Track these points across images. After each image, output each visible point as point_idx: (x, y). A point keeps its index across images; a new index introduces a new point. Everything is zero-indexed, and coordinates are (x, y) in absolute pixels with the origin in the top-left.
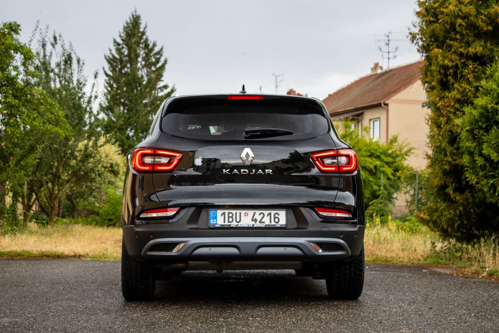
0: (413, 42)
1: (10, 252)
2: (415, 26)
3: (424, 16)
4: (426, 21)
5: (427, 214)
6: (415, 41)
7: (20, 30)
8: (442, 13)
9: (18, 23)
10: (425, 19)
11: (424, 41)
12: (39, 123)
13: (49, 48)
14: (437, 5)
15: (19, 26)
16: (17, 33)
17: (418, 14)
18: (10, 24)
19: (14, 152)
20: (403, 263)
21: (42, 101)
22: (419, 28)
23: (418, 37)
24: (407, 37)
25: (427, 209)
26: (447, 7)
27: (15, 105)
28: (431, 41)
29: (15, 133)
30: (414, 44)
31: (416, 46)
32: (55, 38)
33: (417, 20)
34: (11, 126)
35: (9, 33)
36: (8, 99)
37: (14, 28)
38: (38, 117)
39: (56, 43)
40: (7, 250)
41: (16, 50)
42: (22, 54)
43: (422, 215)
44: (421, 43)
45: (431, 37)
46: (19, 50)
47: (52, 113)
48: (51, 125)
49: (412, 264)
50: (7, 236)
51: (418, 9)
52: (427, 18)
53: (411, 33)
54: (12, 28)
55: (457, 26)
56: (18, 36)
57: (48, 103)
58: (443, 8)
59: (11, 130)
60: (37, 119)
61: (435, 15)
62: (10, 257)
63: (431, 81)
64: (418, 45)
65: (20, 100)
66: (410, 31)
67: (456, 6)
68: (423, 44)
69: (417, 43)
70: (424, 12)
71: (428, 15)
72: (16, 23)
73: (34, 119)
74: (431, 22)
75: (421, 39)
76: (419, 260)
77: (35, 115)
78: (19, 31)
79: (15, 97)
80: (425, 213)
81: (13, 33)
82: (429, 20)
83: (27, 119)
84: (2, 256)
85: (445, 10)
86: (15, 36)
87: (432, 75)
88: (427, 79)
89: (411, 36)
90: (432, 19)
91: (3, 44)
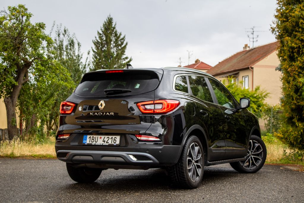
0: (273, 33)
1: (39, 155)
2: (274, 23)
4: (281, 21)
5: (282, 134)
6: (274, 33)
7: (45, 27)
8: (291, 16)
9: (44, 23)
10: (280, 19)
11: (279, 32)
12: (56, 80)
13: (61, 36)
14: (287, 11)
15: (44, 24)
16: (43, 29)
17: (276, 16)
18: (40, 24)
19: (42, 97)
20: (268, 163)
21: (57, 68)
22: (276, 25)
23: (276, 30)
24: (270, 30)
25: (282, 131)
26: (294, 13)
27: (42, 70)
28: (284, 32)
29: (42, 86)
30: (273, 34)
31: (275, 35)
32: (65, 31)
33: (276, 20)
34: (40, 82)
35: (39, 29)
36: (38, 67)
37: (42, 26)
38: (55, 77)
39: (66, 34)
40: (38, 154)
41: (43, 39)
42: (46, 41)
43: (279, 135)
44: (277, 34)
45: (284, 30)
46: (44, 39)
47: (63, 74)
48: (62, 81)
49: (273, 163)
50: (37, 145)
51: (276, 14)
52: (282, 19)
53: (272, 28)
55: (300, 24)
56: (44, 31)
57: (61, 68)
58: (292, 13)
59: (40, 84)
60: (54, 78)
61: (287, 17)
62: (39, 158)
63: (284, 56)
64: (276, 35)
65: (45, 67)
66: (271, 26)
67: (299, 12)
68: (279, 34)
69: (276, 33)
70: (280, 15)
71: (282, 17)
72: (43, 23)
73: (53, 78)
74: (284, 21)
75: (278, 31)
76: (277, 161)
77: (54, 76)
78: (45, 28)
79: (42, 65)
80: (280, 134)
81: (41, 29)
82: (283, 20)
83: (49, 78)
84: (35, 158)
85: (293, 14)
86: (42, 30)
87: (284, 52)
88: (281, 55)
89: (272, 29)
90: (284, 20)
91: (35, 35)
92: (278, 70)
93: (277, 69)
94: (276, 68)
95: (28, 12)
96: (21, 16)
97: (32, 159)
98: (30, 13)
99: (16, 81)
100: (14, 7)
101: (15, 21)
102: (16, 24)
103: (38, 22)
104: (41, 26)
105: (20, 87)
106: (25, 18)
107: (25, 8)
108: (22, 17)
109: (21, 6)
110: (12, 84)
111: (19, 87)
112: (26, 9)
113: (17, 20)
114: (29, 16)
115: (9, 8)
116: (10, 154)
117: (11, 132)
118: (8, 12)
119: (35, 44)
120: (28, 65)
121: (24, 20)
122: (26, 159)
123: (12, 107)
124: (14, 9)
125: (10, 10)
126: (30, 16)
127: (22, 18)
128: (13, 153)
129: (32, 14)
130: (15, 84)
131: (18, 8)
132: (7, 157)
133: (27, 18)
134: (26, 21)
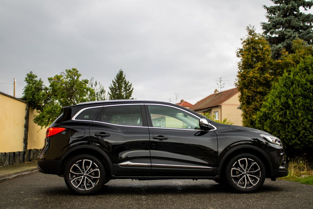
3: (240, 77)
4: (241, 79)
7: (88, 82)
8: (247, 76)
9: (88, 80)
10: (241, 78)
13: (94, 86)
14: (245, 73)
17: (238, 76)
18: (85, 80)
22: (238, 81)
23: (238, 84)
26: (249, 74)
28: (243, 86)
32: (96, 83)
33: (238, 78)
35: (84, 83)
39: (96, 85)
42: (90, 91)
45: (243, 85)
46: (88, 90)
53: (235, 83)
55: (253, 81)
56: (88, 85)
58: (248, 74)
61: (244, 77)
67: (252, 74)
70: (240, 76)
74: (243, 79)
85: (248, 75)
86: (86, 84)
88: (242, 100)
90: (243, 78)
92: (239, 109)
94: (238, 107)
95: (79, 73)
96: (74, 76)
101: (70, 78)
102: (70, 80)
103: (84, 79)
104: (86, 82)
106: (76, 77)
108: (75, 76)
109: (74, 69)
112: (78, 71)
115: (66, 70)
118: (66, 73)
124: (70, 71)
125: (67, 72)
126: (80, 76)
129: (81, 74)
131: (72, 70)
134: (77, 79)
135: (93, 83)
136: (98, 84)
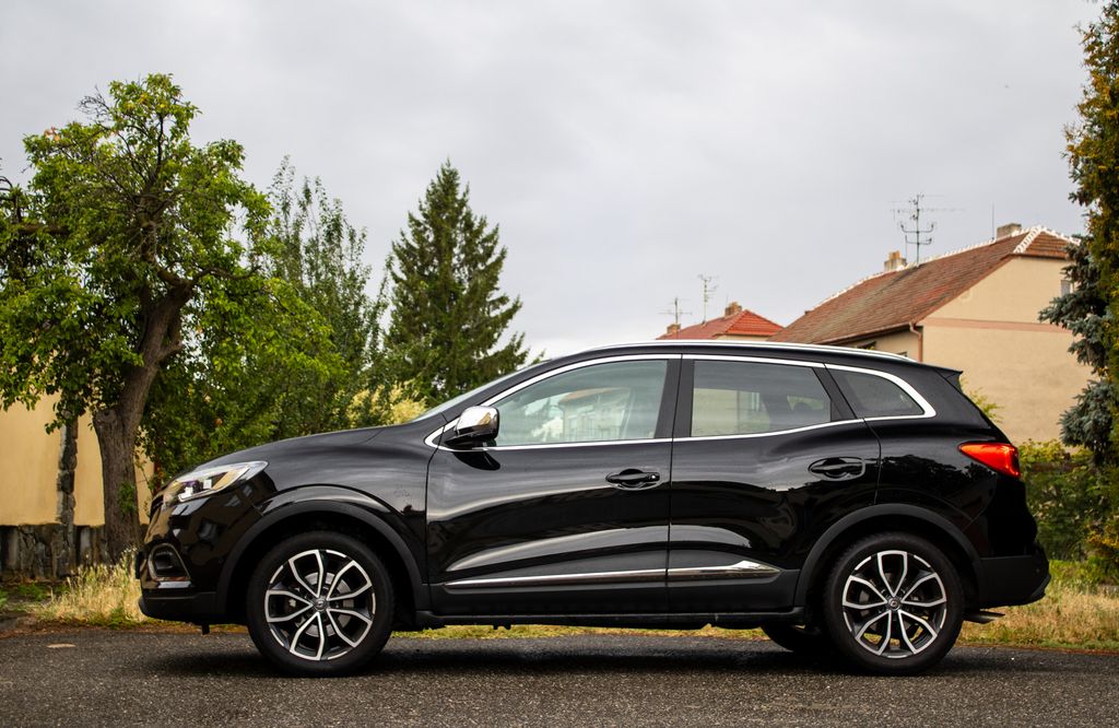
7: (243, 158)
9: (238, 143)
12: (278, 350)
13: (295, 209)
15: (239, 148)
16: (237, 164)
18: (223, 145)
19: (228, 409)
21: (285, 305)
24: (1064, 155)
27: (230, 311)
29: (230, 369)
32: (307, 193)
34: (222, 355)
35: (220, 165)
36: (216, 301)
38: (276, 337)
39: (309, 201)
41: (234, 198)
42: (245, 205)
46: (239, 198)
47: (304, 329)
48: (302, 353)
53: (1071, 148)
54: (227, 154)
56: (238, 171)
57: (297, 308)
59: (222, 362)
60: (274, 342)
65: (240, 303)
72: (234, 142)
73: (269, 341)
77: (272, 334)
78: (240, 160)
79: (231, 296)
80: (1112, 536)
81: (227, 163)
83: (254, 341)
86: (231, 171)
89: (1071, 154)
91: (208, 185)
92: (1048, 321)
93: (1044, 315)
94: (1042, 313)
95: (182, 100)
96: (154, 115)
97: (190, 634)
98: (188, 104)
99: (138, 350)
100: (133, 83)
101: (134, 132)
102: (139, 142)
103: (218, 138)
104: (230, 153)
105: (152, 372)
106: (170, 122)
107: (170, 85)
108: (161, 117)
109: (158, 81)
110: (123, 360)
111: (146, 371)
112: (175, 91)
113: (141, 131)
114: (184, 116)
115: (116, 86)
116: (112, 616)
117: (118, 537)
118: (111, 102)
119: (204, 217)
120: (181, 292)
121: (168, 134)
122: (168, 633)
123: (122, 445)
124: (132, 90)
125: (117, 97)
126: (190, 116)
127: (162, 122)
128: (120, 610)
129: (194, 108)
130: (131, 360)
131: (145, 87)
132: (100, 625)
133: (177, 123)
134: (175, 134)
135: (290, 193)
136: (314, 197)
